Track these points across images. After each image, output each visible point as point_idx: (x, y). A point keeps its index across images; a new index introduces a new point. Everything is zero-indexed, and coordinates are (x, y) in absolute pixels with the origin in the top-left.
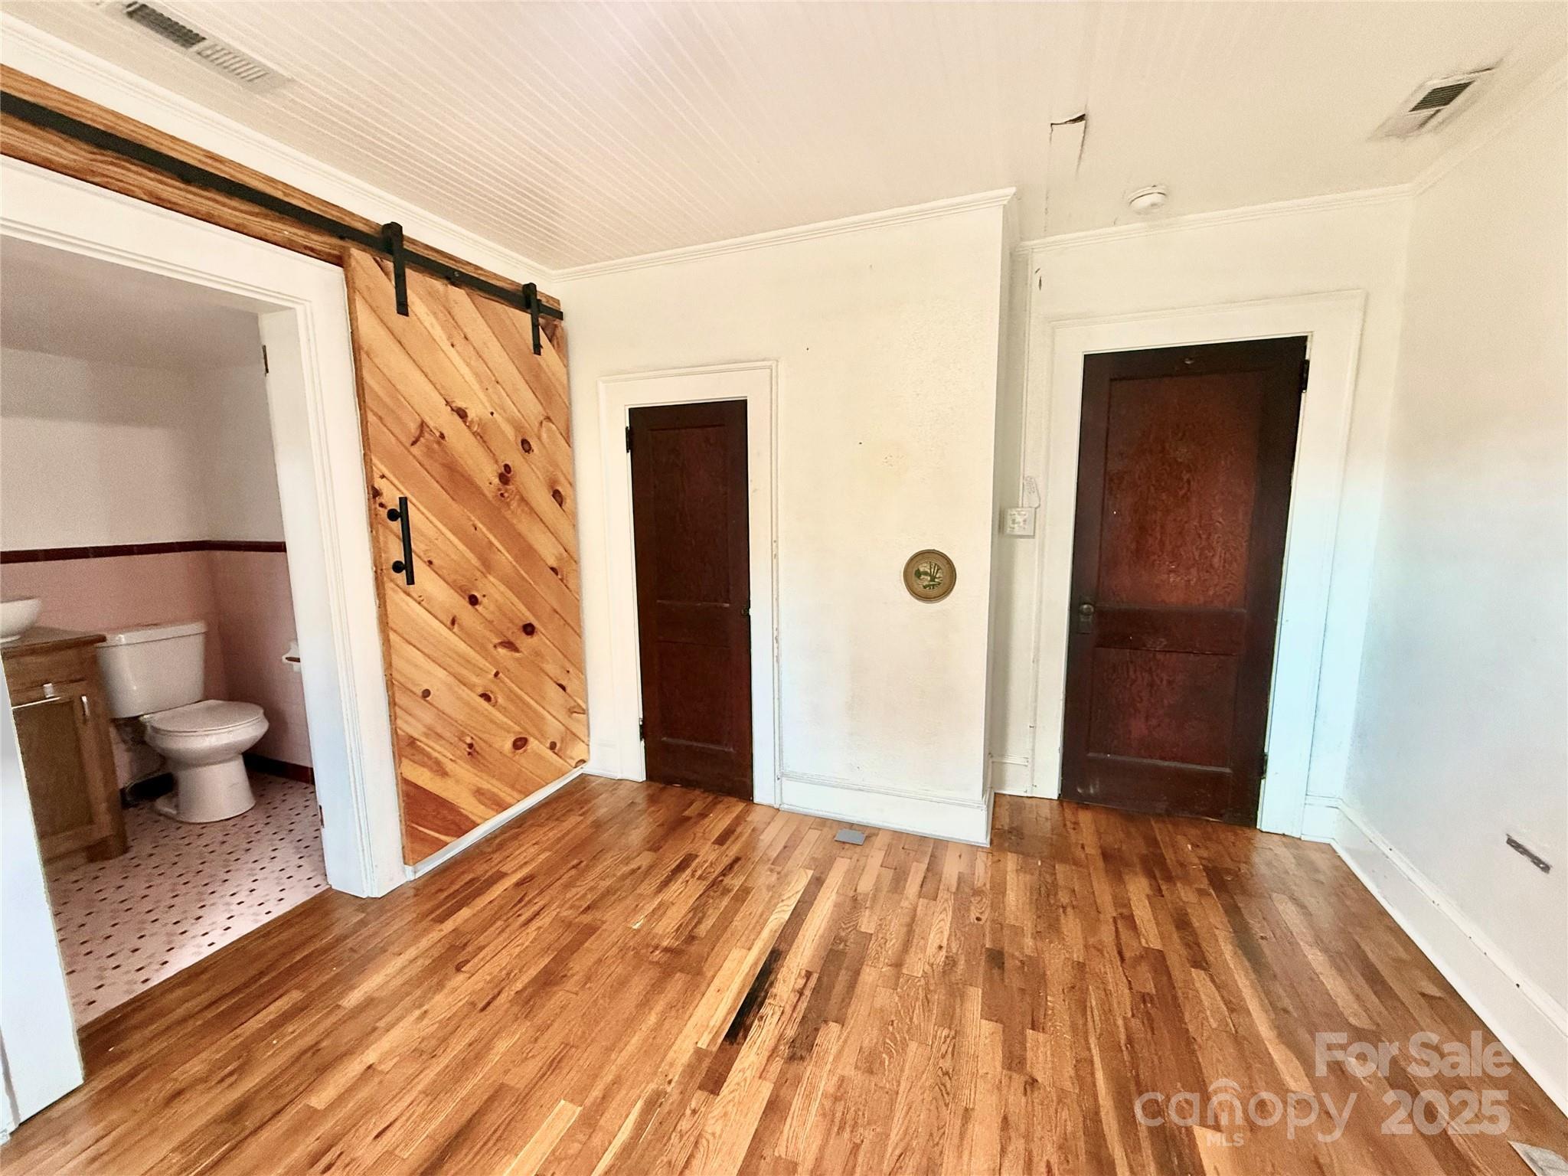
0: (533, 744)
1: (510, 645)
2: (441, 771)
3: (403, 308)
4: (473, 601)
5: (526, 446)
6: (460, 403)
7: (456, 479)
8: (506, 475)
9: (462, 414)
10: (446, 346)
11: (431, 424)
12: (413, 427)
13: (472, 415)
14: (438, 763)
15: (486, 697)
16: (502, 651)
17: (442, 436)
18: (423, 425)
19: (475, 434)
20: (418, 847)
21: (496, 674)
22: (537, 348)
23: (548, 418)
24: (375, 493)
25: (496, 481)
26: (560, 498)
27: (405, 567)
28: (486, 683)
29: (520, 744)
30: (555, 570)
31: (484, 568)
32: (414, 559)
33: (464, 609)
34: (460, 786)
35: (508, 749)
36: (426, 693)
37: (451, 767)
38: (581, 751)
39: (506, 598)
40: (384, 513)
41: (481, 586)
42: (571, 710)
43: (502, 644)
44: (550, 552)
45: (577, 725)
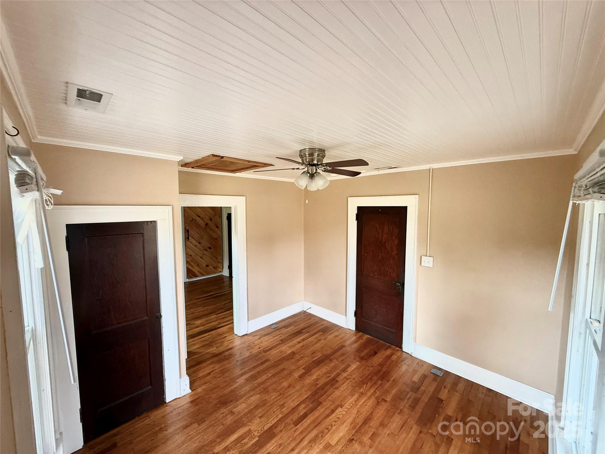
0: (210, 267)
1: (207, 250)
4: (200, 243)
5: (211, 220)
6: (199, 215)
7: (198, 226)
8: (207, 224)
9: (199, 217)
12: (191, 219)
13: (201, 216)
14: (192, 266)
15: (201, 257)
17: (196, 220)
18: (193, 219)
19: (201, 219)
20: (188, 277)
21: (203, 254)
23: (216, 215)
24: (185, 228)
25: (205, 226)
26: (217, 227)
27: (188, 238)
28: (201, 255)
29: (207, 266)
30: (216, 239)
31: (202, 238)
32: (190, 237)
33: (198, 244)
34: (196, 270)
35: (205, 266)
36: (191, 255)
37: (194, 266)
38: (220, 270)
39: (206, 243)
40: (186, 231)
41: (201, 241)
42: (218, 263)
43: (204, 250)
44: (215, 236)
45: (219, 265)
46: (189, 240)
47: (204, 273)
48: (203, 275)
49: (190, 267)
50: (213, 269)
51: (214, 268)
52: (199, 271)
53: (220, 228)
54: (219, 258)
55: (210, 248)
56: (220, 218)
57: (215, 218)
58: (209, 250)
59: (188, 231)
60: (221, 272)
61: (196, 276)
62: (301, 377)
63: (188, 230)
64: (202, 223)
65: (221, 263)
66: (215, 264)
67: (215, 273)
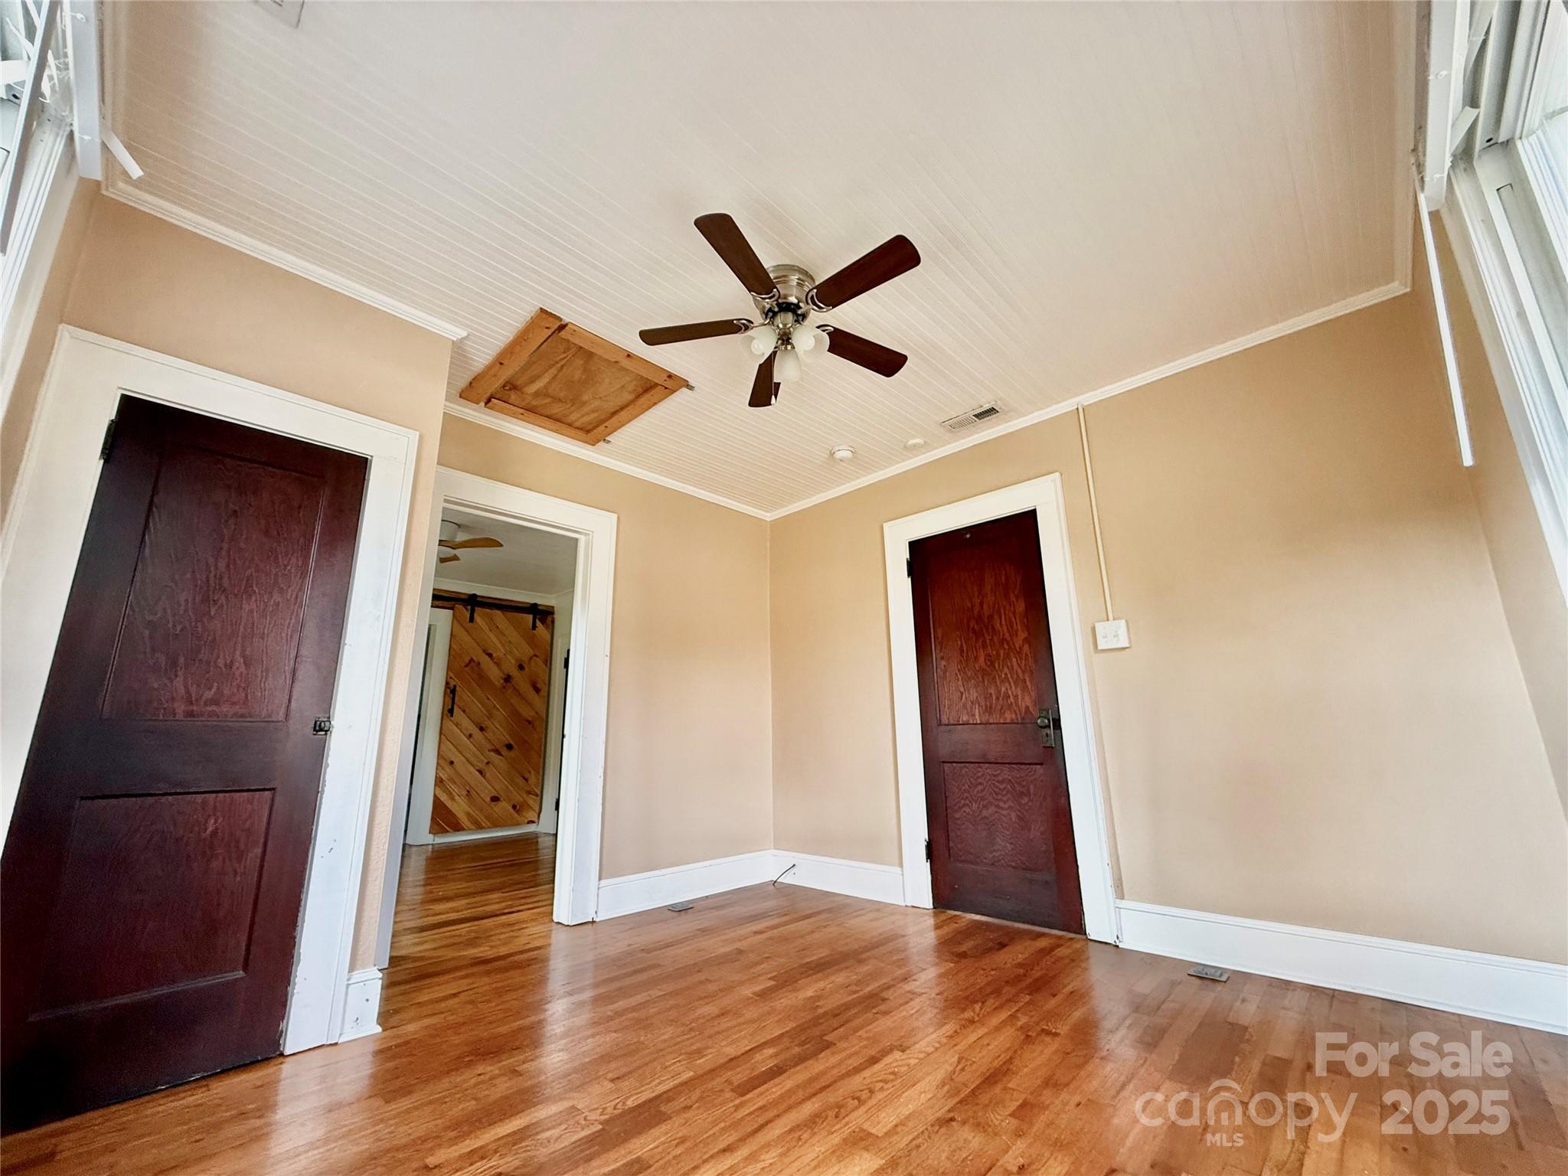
0: (503, 803)
1: (498, 753)
2: (453, 799)
3: (472, 619)
4: (482, 729)
5: (521, 667)
6: (491, 652)
7: (482, 679)
8: (508, 679)
9: (490, 655)
10: (487, 631)
11: (475, 659)
12: (467, 660)
13: (494, 655)
14: (451, 794)
15: (480, 772)
16: (493, 754)
17: (479, 663)
18: (472, 660)
19: (495, 663)
20: (436, 827)
21: (488, 763)
22: (534, 627)
23: (536, 656)
24: (447, 683)
25: (502, 681)
26: (537, 690)
27: (451, 711)
28: (481, 766)
29: (495, 799)
30: (529, 722)
31: (490, 716)
32: (456, 709)
33: (476, 731)
34: (459, 807)
35: (488, 799)
36: (452, 763)
37: (457, 798)
38: (532, 815)
39: (499, 732)
40: (448, 691)
41: (487, 723)
42: (529, 793)
43: (493, 751)
44: (527, 713)
45: (532, 801)
46: (452, 716)
47: (484, 822)
48: (480, 827)
49: (444, 798)
50: (512, 810)
51: (514, 807)
52: (468, 814)
53: (544, 693)
54: (533, 779)
55: (509, 747)
56: (546, 665)
57: (533, 663)
58: (504, 751)
59: (453, 691)
60: (533, 822)
61: (457, 828)
62: (763, 995)
63: (455, 686)
64: (494, 674)
65: (537, 795)
66: (518, 798)
67: (517, 824)
